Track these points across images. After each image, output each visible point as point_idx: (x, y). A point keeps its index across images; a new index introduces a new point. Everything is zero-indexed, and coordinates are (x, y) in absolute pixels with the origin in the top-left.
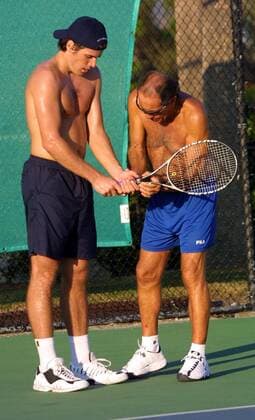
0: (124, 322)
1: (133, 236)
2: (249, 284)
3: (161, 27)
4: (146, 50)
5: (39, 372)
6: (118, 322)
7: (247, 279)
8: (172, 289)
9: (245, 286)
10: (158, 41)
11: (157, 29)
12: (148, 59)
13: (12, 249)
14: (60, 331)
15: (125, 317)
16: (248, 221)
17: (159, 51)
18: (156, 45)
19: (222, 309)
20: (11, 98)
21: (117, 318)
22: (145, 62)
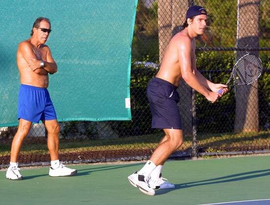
0: (126, 161)
1: (132, 115)
2: (193, 143)
3: (148, 7)
4: (140, 19)
5: (136, 173)
6: (122, 161)
7: (192, 140)
8: (151, 144)
9: (191, 143)
10: (147, 14)
11: (146, 9)
12: (141, 24)
13: (67, 120)
14: (91, 164)
15: (126, 158)
16: (194, 109)
17: (148, 20)
18: (146, 17)
19: (178, 155)
20: (69, 39)
21: (122, 159)
22: (140, 25)
